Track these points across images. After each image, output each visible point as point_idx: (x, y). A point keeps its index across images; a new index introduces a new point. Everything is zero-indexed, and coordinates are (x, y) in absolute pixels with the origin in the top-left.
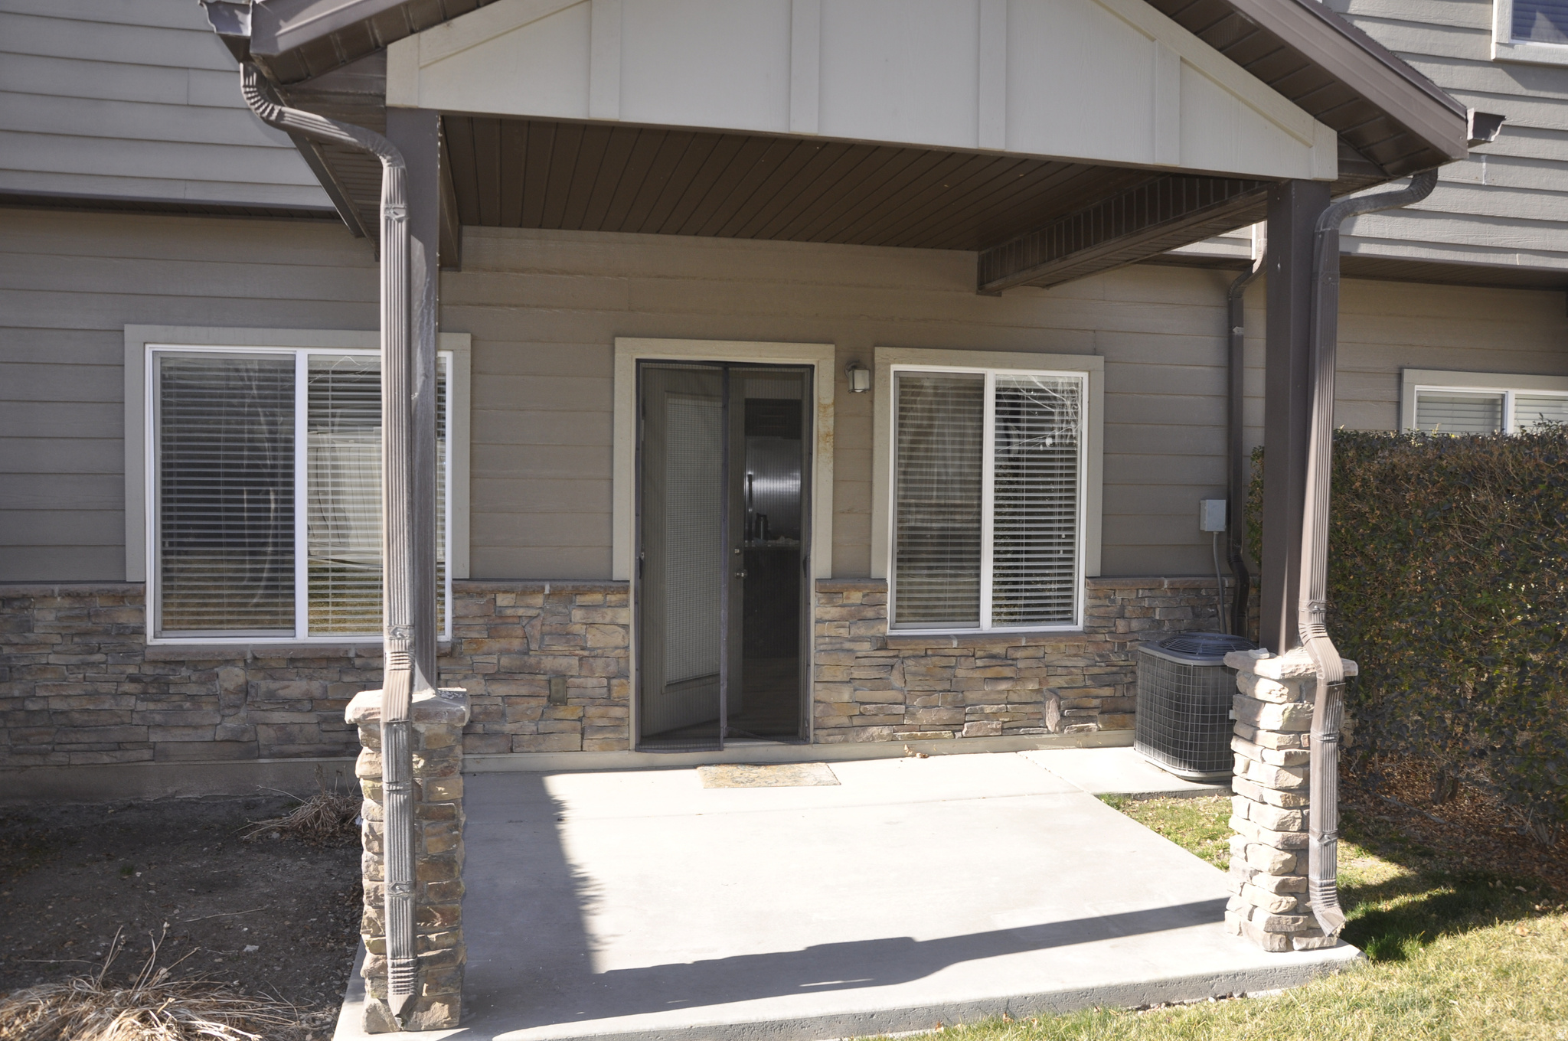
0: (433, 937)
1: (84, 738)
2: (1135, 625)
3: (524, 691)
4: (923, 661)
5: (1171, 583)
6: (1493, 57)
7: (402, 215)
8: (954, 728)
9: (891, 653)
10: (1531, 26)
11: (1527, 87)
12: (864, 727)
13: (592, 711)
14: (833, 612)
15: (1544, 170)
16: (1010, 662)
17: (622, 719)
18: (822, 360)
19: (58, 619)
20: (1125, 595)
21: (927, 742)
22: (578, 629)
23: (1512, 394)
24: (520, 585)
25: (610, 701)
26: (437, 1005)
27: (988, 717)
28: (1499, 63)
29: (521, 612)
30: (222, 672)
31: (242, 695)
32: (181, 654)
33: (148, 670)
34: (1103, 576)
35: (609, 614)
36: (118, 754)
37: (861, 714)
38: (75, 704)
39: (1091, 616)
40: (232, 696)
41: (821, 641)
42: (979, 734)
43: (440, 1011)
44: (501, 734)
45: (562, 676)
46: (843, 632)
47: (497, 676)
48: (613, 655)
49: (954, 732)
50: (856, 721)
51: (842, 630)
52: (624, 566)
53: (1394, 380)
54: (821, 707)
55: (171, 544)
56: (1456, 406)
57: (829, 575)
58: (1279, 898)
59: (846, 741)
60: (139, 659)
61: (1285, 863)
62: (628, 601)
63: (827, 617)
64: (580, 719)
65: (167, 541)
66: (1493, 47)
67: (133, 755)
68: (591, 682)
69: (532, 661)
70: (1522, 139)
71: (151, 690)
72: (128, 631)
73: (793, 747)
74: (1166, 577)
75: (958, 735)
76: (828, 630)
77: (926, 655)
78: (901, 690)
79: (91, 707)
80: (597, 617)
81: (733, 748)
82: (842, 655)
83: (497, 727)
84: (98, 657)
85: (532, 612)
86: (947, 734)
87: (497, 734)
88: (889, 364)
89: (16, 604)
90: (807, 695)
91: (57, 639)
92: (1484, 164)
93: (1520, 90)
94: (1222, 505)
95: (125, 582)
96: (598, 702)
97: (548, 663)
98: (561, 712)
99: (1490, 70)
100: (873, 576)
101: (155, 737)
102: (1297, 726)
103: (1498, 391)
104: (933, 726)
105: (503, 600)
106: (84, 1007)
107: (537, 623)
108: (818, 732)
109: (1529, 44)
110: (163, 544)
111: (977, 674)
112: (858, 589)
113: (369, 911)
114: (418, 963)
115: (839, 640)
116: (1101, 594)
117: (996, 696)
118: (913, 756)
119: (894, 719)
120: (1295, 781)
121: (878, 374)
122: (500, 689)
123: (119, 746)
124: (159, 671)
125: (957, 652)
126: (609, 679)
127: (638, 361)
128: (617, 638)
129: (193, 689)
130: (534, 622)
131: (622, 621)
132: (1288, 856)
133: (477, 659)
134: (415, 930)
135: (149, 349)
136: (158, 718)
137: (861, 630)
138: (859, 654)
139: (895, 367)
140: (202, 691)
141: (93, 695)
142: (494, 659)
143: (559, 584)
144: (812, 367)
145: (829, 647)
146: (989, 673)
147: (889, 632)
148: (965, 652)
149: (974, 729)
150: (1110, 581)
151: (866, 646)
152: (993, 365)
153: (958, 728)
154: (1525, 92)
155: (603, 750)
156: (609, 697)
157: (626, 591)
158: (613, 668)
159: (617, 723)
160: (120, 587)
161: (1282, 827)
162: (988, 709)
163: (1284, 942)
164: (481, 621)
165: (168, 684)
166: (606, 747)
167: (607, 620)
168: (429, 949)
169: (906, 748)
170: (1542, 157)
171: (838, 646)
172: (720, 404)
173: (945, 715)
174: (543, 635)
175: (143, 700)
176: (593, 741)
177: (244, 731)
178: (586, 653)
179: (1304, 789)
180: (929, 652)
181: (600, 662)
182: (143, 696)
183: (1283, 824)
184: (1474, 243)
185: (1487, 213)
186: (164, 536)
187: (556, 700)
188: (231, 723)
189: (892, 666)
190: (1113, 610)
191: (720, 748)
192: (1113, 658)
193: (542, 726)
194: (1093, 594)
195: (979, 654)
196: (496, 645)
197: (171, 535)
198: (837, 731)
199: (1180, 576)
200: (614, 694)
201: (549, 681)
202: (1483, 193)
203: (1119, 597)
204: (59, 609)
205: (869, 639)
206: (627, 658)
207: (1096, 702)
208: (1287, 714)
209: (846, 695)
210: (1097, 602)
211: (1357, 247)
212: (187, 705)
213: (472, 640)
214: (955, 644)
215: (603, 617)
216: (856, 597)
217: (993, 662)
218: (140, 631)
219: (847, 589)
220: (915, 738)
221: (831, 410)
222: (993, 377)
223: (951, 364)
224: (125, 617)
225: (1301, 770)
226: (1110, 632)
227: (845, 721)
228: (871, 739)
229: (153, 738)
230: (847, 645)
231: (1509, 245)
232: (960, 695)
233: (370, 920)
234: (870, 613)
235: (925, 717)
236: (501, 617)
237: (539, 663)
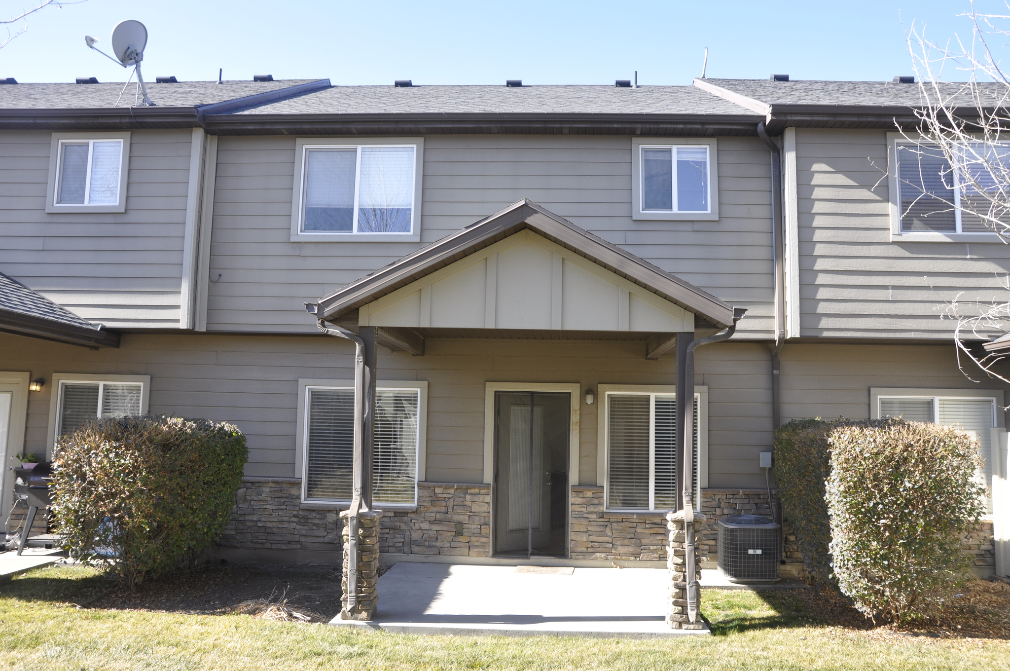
0: (363, 589)
1: (277, 538)
2: (726, 511)
3: (445, 529)
4: (620, 524)
5: (743, 492)
6: (891, 241)
7: (362, 360)
8: (636, 556)
9: (606, 520)
10: (912, 224)
11: (912, 253)
12: (593, 553)
13: (473, 539)
14: (579, 500)
15: (925, 291)
16: (663, 526)
17: (486, 543)
18: (574, 390)
19: (270, 492)
20: (720, 497)
21: (623, 561)
22: (468, 503)
23: (937, 400)
24: (444, 484)
25: (481, 535)
26: (364, 612)
27: (653, 551)
28: (894, 243)
29: (445, 496)
30: (328, 515)
31: (335, 525)
32: (313, 507)
33: (301, 513)
34: (709, 487)
35: (481, 498)
36: (289, 545)
37: (592, 547)
38: (275, 525)
39: (703, 506)
40: (331, 525)
41: (573, 513)
42: (648, 559)
43: (364, 614)
44: (436, 546)
45: (461, 523)
46: (584, 509)
47: (435, 522)
48: (482, 515)
49: (636, 557)
50: (590, 550)
51: (583, 509)
52: (488, 476)
53: (866, 393)
54: (573, 542)
55: (312, 464)
56: (906, 405)
57: (577, 484)
58: (674, 607)
59: (584, 559)
60: (298, 508)
61: (676, 593)
62: (489, 492)
63: (577, 503)
64: (468, 542)
65: (311, 462)
66: (891, 236)
67: (294, 546)
68: (473, 527)
69: (449, 516)
70: (911, 277)
71: (302, 521)
72: (295, 497)
73: (561, 560)
74: (742, 489)
75: (638, 559)
76: (576, 508)
77: (622, 521)
78: (611, 537)
79: (280, 526)
80: (476, 499)
81: (534, 559)
82: (582, 519)
83: (434, 544)
84: (284, 507)
85: (450, 496)
86: (632, 558)
87: (433, 546)
88: (605, 392)
89: (257, 485)
90: (568, 537)
91: (269, 499)
92: (891, 290)
93: (908, 254)
94: (769, 455)
95: (294, 478)
96: (476, 535)
97: (456, 518)
98: (460, 539)
99: (891, 246)
100: (598, 485)
101: (303, 539)
102: (679, 540)
103: (929, 397)
104: (625, 554)
105: (438, 490)
106: (263, 606)
107: (451, 500)
108: (572, 554)
109: (911, 233)
110: (309, 463)
111: (647, 531)
112: (589, 490)
113: (344, 579)
114: (358, 597)
115: (582, 513)
116: (707, 496)
117: (656, 542)
118: (616, 567)
119: (607, 550)
120: (680, 561)
121: (600, 396)
122: (435, 527)
123: (289, 542)
124: (305, 513)
125: (637, 521)
126: (481, 526)
127: (495, 392)
128: (485, 508)
129: (317, 521)
130: (450, 500)
131: (486, 501)
132: (678, 590)
133: (426, 514)
134: (357, 587)
135: (307, 388)
136: (304, 532)
137: (591, 509)
138: (591, 520)
139: (607, 393)
140: (320, 522)
141: (281, 522)
142: (434, 515)
143: (460, 484)
144: (570, 393)
145: (577, 516)
146: (652, 531)
147: (605, 510)
148: (641, 521)
149: (645, 556)
150: (711, 490)
151: (594, 516)
152: (653, 391)
153: (638, 556)
154: (911, 255)
155: (478, 556)
156: (481, 533)
157: (488, 488)
158: (482, 521)
159: (484, 544)
160: (293, 480)
161: (675, 579)
162: (652, 548)
163: (678, 625)
164: (429, 499)
165: (308, 519)
166: (479, 555)
167: (480, 500)
168: (362, 593)
169: (613, 564)
170: (923, 285)
171: (581, 516)
172: (530, 408)
173: (631, 549)
174: (454, 506)
175: (299, 525)
176: (474, 551)
177: (335, 539)
178: (471, 514)
179: (684, 564)
180: (624, 520)
181: (477, 518)
182: (298, 523)
183: (675, 577)
184: (887, 328)
185: (893, 313)
186: (310, 460)
187: (459, 533)
188: (330, 536)
189: (606, 526)
190: (714, 504)
191: (528, 558)
192: (715, 527)
193: (453, 544)
194: (704, 496)
195: (647, 522)
196: (435, 509)
197: (312, 460)
198: (580, 554)
199: (749, 488)
200: (483, 532)
201: (456, 525)
202: (891, 304)
203: (717, 498)
204: (271, 487)
205: (595, 513)
206: (489, 517)
207: (706, 547)
208: (675, 535)
209: (585, 538)
210: (706, 500)
211: (822, 333)
212: (315, 528)
213: (425, 507)
214: (635, 517)
215: (479, 499)
216: (589, 494)
217: (654, 526)
218: (299, 497)
219: (585, 490)
220: (617, 559)
221: (578, 412)
222: (653, 396)
223: (633, 391)
224: (294, 491)
225: (682, 557)
226: (713, 514)
227: (584, 549)
228: (596, 559)
229: (302, 540)
230: (585, 515)
231: (907, 328)
232: (638, 541)
233: (344, 581)
234: (596, 501)
235: (621, 550)
236: (437, 497)
237: (452, 517)
